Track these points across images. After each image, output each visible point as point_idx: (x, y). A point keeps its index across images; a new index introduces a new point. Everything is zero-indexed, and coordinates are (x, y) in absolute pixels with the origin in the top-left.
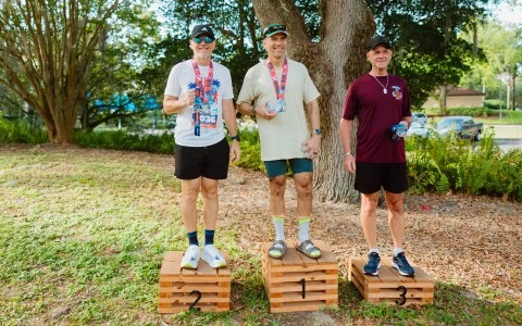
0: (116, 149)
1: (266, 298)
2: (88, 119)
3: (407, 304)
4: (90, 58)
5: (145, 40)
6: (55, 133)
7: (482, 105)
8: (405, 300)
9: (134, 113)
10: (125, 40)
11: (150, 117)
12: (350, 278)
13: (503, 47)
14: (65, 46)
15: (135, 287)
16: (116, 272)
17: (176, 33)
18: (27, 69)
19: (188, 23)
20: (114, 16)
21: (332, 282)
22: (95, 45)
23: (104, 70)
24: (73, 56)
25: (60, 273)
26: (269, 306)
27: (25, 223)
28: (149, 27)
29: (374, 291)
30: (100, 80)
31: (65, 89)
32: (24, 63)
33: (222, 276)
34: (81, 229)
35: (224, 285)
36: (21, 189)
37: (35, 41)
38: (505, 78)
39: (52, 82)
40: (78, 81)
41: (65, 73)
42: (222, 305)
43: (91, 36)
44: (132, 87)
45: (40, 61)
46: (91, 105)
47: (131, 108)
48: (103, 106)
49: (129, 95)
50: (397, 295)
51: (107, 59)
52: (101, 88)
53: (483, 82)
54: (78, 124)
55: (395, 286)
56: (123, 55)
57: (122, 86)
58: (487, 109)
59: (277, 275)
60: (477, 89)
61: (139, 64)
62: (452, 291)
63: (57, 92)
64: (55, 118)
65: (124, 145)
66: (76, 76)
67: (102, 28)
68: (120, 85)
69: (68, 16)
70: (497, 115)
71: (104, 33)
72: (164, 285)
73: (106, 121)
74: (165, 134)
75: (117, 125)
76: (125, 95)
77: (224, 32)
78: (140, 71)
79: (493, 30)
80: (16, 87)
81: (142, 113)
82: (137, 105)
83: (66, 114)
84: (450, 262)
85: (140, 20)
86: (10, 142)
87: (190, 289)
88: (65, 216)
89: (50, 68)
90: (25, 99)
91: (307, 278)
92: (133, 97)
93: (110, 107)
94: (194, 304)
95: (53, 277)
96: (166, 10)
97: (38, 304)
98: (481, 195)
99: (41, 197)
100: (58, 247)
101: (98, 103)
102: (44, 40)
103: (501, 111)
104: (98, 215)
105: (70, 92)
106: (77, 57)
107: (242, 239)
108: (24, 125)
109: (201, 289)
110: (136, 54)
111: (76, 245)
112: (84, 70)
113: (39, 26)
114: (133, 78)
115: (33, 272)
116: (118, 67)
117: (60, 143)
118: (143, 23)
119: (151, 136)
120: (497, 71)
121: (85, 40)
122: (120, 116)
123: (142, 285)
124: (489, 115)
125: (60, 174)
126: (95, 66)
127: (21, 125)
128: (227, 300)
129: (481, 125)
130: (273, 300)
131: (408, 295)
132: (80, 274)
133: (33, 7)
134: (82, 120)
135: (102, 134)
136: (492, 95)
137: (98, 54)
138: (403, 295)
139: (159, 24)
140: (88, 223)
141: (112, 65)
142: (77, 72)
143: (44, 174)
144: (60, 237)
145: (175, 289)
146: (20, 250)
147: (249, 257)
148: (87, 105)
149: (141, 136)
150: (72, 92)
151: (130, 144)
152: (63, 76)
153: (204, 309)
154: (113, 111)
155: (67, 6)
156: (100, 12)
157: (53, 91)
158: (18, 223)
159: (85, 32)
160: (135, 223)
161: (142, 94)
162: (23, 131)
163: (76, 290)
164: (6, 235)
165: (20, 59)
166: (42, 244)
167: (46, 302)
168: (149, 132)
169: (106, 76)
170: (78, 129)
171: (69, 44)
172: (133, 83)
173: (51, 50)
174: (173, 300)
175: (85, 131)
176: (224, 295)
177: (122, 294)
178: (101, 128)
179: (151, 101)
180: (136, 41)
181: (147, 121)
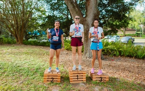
0: (34, 45)
1: (69, 80)
2: (27, 37)
3: (102, 81)
4: (27, 21)
5: (42, 16)
6: (18, 41)
7: (135, 33)
8: (102, 80)
9: (39, 36)
10: (37, 16)
11: (44, 36)
12: (90, 76)
13: (141, 17)
14: (21, 18)
15: (38, 77)
16: (34, 74)
17: (51, 14)
18: (11, 24)
19: (54, 12)
20: (34, 10)
21: (84, 76)
22: (29, 18)
23: (31, 24)
24: (23, 20)
25: (21, 74)
26: (69, 82)
27: (11, 63)
28: (43, 12)
29: (95, 78)
30: (30, 27)
31: (21, 29)
32: (10, 22)
33: (59, 74)
34: (25, 65)
35: (59, 76)
36: (10, 55)
37: (13, 17)
38: (142, 26)
39: (18, 27)
40: (24, 27)
41: (21, 25)
42: (59, 81)
43: (28, 15)
44: (39, 29)
45: (15, 22)
46: (28, 33)
47: (38, 34)
48: (31, 34)
49: (38, 31)
50: (100, 79)
51: (32, 21)
52: (30, 29)
53: (135, 27)
54: (24, 39)
55: (100, 77)
56: (36, 20)
57: (36, 28)
58: (137, 34)
59: (71, 74)
60: (134, 29)
61: (41, 22)
62: (114, 79)
63: (19, 30)
64: (18, 37)
65: (36, 44)
66: (24, 26)
67: (31, 13)
68: (35, 28)
69: (22, 10)
70: (139, 36)
71: (32, 14)
72: (45, 76)
73: (31, 38)
74: (47, 41)
75: (35, 39)
76: (37, 31)
77: (63, 14)
78: (41, 24)
79: (138, 13)
80: (8, 29)
81: (41, 36)
82: (40, 34)
83: (21, 36)
84: (116, 73)
85: (41, 11)
86: (6, 43)
87: (51, 77)
88: (21, 62)
89: (17, 24)
90: (10, 32)
91: (79, 75)
92: (39, 31)
93: (33, 34)
94: (52, 81)
95: (19, 75)
96: (48, 8)
97: (16, 81)
98: (128, 57)
99: (15, 57)
100: (20, 69)
101: (30, 33)
102: (15, 16)
103: (140, 35)
104: (30, 61)
105: (22, 30)
106: (24, 21)
107: (65, 67)
108: (10, 39)
109: (54, 77)
110: (40, 20)
111: (24, 68)
112: (26, 24)
113: (14, 13)
114: (39, 26)
115: (14, 74)
116: (35, 23)
117: (19, 44)
118: (42, 11)
119: (43, 42)
120: (139, 24)
121: (26, 16)
122: (35, 36)
123: (40, 77)
124: (137, 36)
125: (20, 51)
126: (29, 23)
127: (9, 39)
128: (60, 80)
129: (134, 39)
130: (70, 80)
131: (102, 79)
132: (25, 74)
133: (13, 8)
134: (25, 37)
135: (31, 41)
136: (138, 30)
137: (30, 20)
138: (101, 79)
139: (46, 12)
140: (27, 63)
141: (33, 23)
142: (24, 25)
143: (16, 51)
144: (20, 66)
145: (48, 77)
146: (11, 69)
147: (66, 71)
148: (27, 34)
149: (41, 42)
150: (23, 30)
151: (38, 44)
152: (20, 26)
153: (54, 82)
154: (33, 35)
155: (22, 7)
156: (30, 9)
157: (18, 30)
158: (10, 63)
159: (26, 14)
160: (39, 63)
161: (41, 31)
162: (9, 41)
163: (24, 78)
164: (7, 66)
165: (9, 21)
166: (16, 68)
167: (18, 80)
168: (43, 41)
169: (32, 26)
170: (24, 40)
171: (22, 17)
172: (39, 28)
173: (17, 19)
174: (47, 80)
175: (26, 40)
176: (59, 79)
177: (35, 79)
178: (30, 40)
179: (44, 32)
180: (40, 16)
181: (43, 38)
